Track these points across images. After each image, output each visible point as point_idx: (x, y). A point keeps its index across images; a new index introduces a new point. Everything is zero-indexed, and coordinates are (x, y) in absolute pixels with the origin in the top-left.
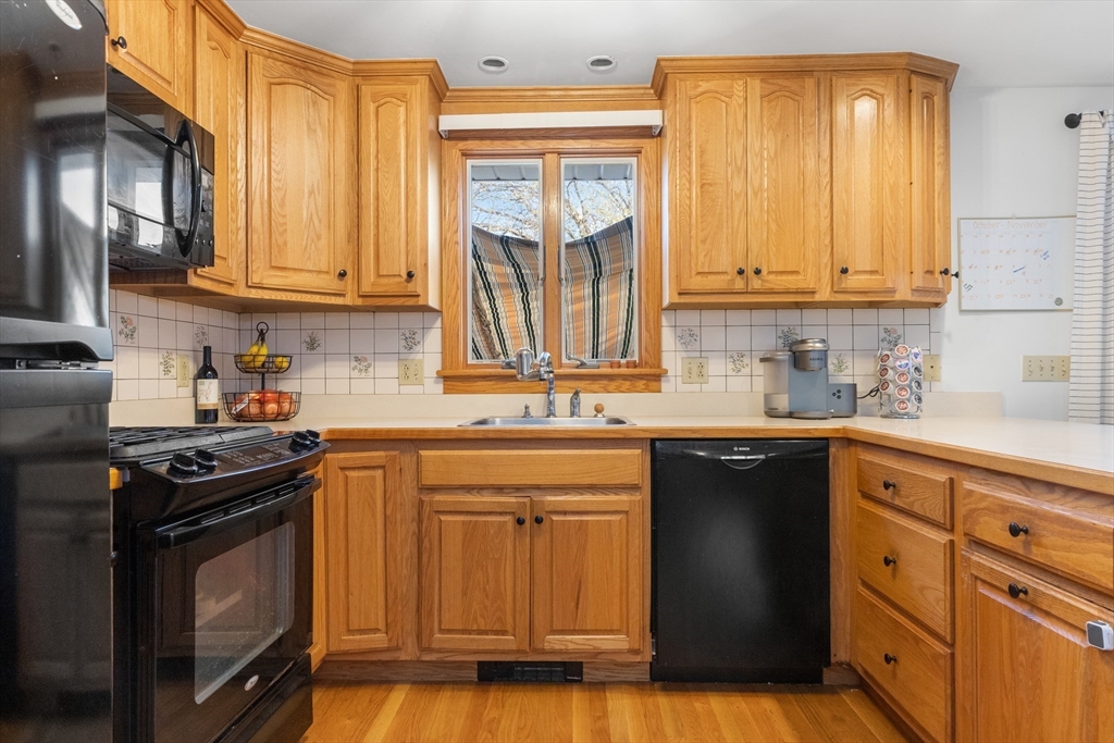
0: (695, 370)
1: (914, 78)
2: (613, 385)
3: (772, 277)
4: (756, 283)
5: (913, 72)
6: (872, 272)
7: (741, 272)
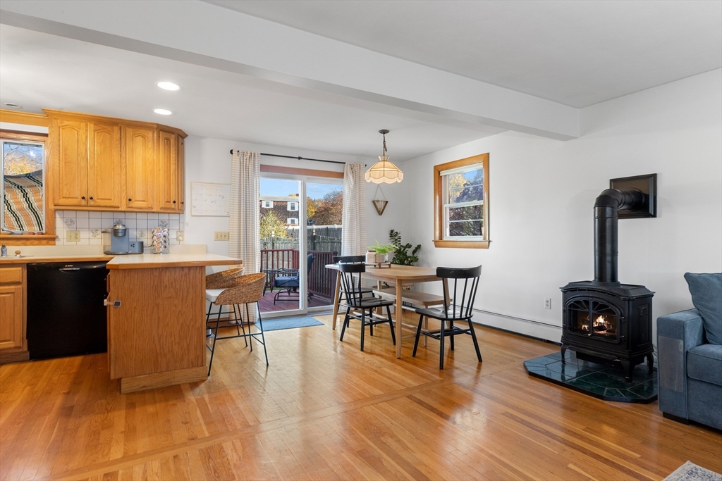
0: (73, 235)
1: (161, 132)
2: (29, 242)
3: (99, 201)
4: (91, 203)
5: (161, 130)
6: (143, 201)
7: (83, 198)
